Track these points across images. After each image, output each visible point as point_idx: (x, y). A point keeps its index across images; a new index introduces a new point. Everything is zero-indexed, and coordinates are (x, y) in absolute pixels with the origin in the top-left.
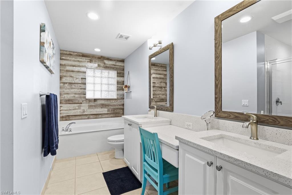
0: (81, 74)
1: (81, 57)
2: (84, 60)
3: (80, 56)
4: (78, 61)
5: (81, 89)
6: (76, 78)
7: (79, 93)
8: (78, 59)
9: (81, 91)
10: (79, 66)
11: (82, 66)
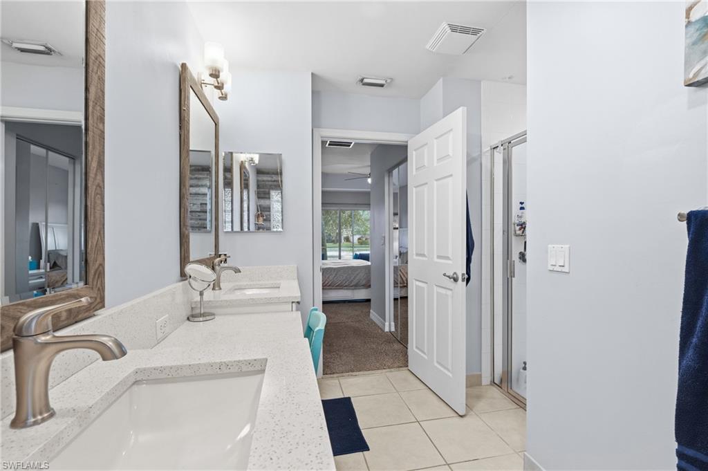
0: (200, 197)
1: (200, 172)
2: (205, 176)
3: (198, 170)
4: (196, 178)
5: (200, 219)
6: (194, 204)
7: (198, 226)
8: (196, 176)
9: (200, 222)
10: (197, 186)
11: (202, 186)
